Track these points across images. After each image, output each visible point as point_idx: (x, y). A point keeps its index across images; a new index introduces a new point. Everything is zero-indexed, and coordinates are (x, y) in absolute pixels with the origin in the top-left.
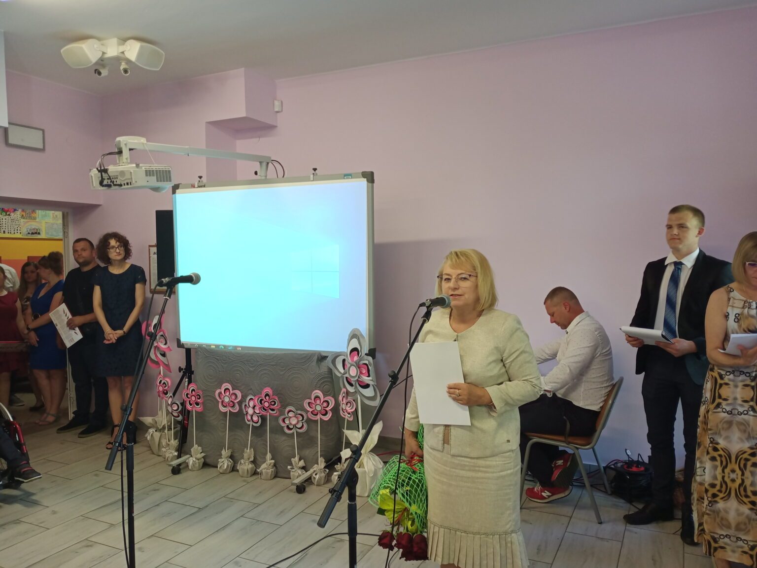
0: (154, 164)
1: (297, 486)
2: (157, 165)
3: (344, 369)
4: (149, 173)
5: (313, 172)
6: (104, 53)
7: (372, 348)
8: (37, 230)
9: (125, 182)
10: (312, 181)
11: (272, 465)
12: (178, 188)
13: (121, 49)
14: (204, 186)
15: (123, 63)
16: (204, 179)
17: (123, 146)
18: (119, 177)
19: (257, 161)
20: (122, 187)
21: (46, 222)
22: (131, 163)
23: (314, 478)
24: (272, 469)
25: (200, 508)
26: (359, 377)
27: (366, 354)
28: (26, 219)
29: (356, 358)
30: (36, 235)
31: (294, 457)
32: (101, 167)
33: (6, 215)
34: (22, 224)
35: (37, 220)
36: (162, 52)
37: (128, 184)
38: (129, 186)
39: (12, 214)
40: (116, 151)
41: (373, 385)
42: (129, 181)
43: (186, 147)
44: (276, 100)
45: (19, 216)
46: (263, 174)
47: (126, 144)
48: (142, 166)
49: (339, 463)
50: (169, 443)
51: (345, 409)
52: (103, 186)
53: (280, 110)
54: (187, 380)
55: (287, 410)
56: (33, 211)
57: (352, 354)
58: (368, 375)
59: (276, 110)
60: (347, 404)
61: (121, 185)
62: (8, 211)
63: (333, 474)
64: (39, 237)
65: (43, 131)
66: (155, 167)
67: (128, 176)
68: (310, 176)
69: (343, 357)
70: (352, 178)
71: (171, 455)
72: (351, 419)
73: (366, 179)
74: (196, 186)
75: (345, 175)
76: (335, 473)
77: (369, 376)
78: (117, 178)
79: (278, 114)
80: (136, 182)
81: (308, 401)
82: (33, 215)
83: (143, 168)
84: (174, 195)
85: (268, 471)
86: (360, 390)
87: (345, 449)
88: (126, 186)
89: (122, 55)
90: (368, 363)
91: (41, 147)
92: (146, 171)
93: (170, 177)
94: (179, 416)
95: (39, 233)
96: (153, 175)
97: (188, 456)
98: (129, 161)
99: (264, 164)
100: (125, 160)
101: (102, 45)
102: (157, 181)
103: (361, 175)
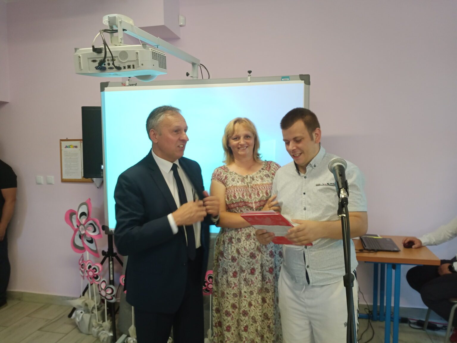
4: (155, 55)
5: (248, 74)
9: (126, 65)
10: (250, 82)
12: (107, 87)
14: (136, 85)
19: (191, 63)
20: (120, 71)
37: (129, 67)
40: (108, 29)
42: (131, 64)
44: (181, 14)
46: (195, 75)
47: (120, 23)
48: (149, 47)
52: (97, 69)
53: (184, 24)
59: (181, 24)
61: (119, 68)
66: (157, 50)
67: (131, 57)
68: (247, 78)
70: (289, 80)
71: (106, 336)
73: (303, 81)
74: (127, 84)
75: (283, 78)
79: (181, 28)
83: (150, 49)
84: (102, 92)
88: (128, 70)
92: (152, 52)
93: (166, 64)
94: (112, 299)
96: (157, 59)
103: (299, 77)
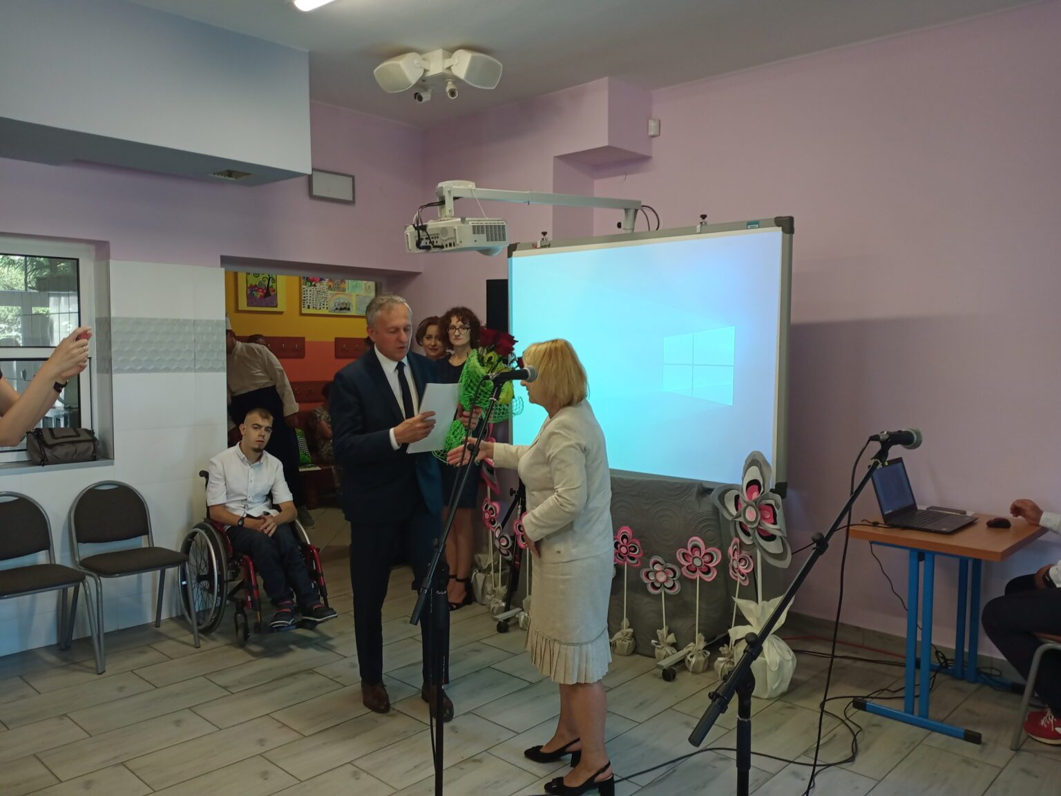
0: (483, 217)
1: (664, 670)
2: (487, 219)
3: (737, 509)
4: (477, 230)
5: (701, 220)
6: (425, 71)
7: (782, 480)
8: (346, 304)
9: (448, 243)
10: (698, 233)
11: (629, 635)
12: (515, 250)
13: (448, 63)
14: (549, 246)
15: (450, 83)
16: (549, 237)
17: (446, 194)
18: (439, 236)
19: (621, 208)
20: (444, 250)
21: (357, 295)
22: (455, 216)
23: (689, 661)
24: (630, 642)
25: (531, 683)
26: (759, 523)
27: (771, 490)
28: (334, 290)
29: (755, 495)
30: (344, 311)
31: (661, 628)
32: (418, 224)
33: (311, 286)
34: (329, 297)
35: (346, 292)
36: (499, 63)
37: (450, 245)
38: (453, 248)
39: (318, 284)
40: (438, 201)
41: (781, 537)
42: (452, 241)
43: (527, 192)
44: (651, 119)
45: (326, 287)
46: (629, 226)
47: (449, 192)
48: (469, 221)
49: (725, 645)
50: (495, 589)
51: (737, 569)
52: (420, 248)
53: (657, 133)
54: (520, 506)
55: (652, 560)
56: (343, 281)
57: (749, 488)
58: (773, 522)
59: (651, 133)
60: (740, 561)
61: (442, 247)
62: (313, 280)
63: (716, 659)
64: (348, 313)
65: (353, 177)
66: (485, 221)
67: (451, 235)
68: (696, 227)
69: (734, 493)
70: (759, 227)
71: (497, 606)
72: (746, 583)
73: (781, 228)
74: (539, 246)
75: (749, 223)
76: (720, 659)
77: (775, 523)
78: (438, 237)
79: (654, 139)
80: (461, 242)
81: (684, 550)
82: (342, 286)
83: (470, 223)
84: (510, 259)
85: (624, 643)
86: (761, 544)
87: (735, 626)
88: (449, 248)
89: (447, 72)
90: (773, 504)
91: (351, 199)
92: (474, 227)
93: (504, 235)
94: (508, 555)
95: (349, 309)
96: (483, 232)
97: (518, 609)
98: (453, 214)
99: (631, 213)
100: (447, 213)
101: (424, 59)
102: (488, 240)
103: (773, 223)
